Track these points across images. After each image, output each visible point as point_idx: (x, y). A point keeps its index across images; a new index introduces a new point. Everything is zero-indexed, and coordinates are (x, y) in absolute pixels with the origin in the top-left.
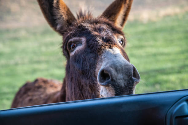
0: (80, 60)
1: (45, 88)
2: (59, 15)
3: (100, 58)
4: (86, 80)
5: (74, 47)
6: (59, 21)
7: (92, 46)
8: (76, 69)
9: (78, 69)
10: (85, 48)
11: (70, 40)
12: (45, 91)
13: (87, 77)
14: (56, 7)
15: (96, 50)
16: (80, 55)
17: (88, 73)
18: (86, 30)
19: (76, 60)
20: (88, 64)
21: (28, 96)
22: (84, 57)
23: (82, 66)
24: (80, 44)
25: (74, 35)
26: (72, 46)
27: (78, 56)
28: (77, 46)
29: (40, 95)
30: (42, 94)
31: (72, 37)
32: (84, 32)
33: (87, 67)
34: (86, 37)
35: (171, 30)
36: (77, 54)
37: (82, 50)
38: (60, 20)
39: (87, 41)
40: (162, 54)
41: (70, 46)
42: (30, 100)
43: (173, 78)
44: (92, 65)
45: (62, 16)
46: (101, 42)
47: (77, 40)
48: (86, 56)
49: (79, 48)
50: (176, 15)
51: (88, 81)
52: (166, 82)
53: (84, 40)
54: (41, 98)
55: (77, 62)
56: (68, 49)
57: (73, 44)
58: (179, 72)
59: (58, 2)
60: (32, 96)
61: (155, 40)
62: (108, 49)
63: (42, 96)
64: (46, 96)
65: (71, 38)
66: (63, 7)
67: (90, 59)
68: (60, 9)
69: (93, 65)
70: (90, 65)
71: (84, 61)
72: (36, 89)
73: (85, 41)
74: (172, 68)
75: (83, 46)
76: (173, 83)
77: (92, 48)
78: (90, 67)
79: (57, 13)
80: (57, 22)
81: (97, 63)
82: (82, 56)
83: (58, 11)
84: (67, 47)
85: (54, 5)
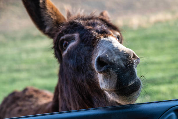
0: (74, 56)
1: (37, 98)
2: (47, 16)
3: (95, 48)
4: (82, 76)
5: (67, 45)
6: (47, 23)
7: (86, 39)
8: (70, 66)
9: (72, 66)
10: (79, 43)
11: (62, 38)
12: (36, 101)
13: (82, 72)
14: (43, 8)
15: (90, 42)
16: (73, 51)
17: (84, 68)
18: (79, 25)
19: (69, 56)
20: (83, 58)
21: (18, 105)
22: (78, 52)
23: (77, 61)
24: (72, 41)
25: (66, 32)
26: (64, 45)
27: (71, 52)
28: (69, 43)
29: (30, 105)
30: (33, 104)
31: (64, 33)
32: (76, 28)
33: (82, 61)
34: (79, 32)
35: (162, 37)
36: (70, 51)
37: (75, 46)
38: (48, 21)
39: (81, 36)
40: (153, 63)
41: (62, 45)
42: (20, 111)
43: (164, 88)
44: (87, 57)
45: (50, 16)
46: (95, 34)
47: (69, 36)
48: (80, 50)
49: (72, 44)
50: (167, 21)
51: (84, 76)
52: (157, 92)
53: (76, 35)
54: (31, 109)
55: (71, 58)
56: (60, 48)
57: (65, 42)
58: (170, 82)
59: (44, 2)
60: (23, 106)
61: (146, 48)
62: (102, 38)
63: (33, 107)
64: (38, 106)
65: (63, 35)
66: (51, 7)
67: (84, 53)
68: (47, 10)
69: (89, 58)
70: (85, 59)
71: (78, 56)
72: (27, 98)
73: (78, 36)
74: (163, 78)
75: (76, 41)
76: (163, 93)
77: (86, 41)
78: (85, 60)
79: (44, 14)
80: (45, 24)
81: (92, 55)
82: (76, 51)
83: (46, 11)
84: (59, 46)
85: (41, 6)
